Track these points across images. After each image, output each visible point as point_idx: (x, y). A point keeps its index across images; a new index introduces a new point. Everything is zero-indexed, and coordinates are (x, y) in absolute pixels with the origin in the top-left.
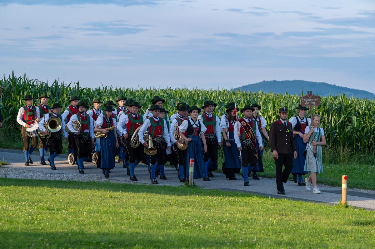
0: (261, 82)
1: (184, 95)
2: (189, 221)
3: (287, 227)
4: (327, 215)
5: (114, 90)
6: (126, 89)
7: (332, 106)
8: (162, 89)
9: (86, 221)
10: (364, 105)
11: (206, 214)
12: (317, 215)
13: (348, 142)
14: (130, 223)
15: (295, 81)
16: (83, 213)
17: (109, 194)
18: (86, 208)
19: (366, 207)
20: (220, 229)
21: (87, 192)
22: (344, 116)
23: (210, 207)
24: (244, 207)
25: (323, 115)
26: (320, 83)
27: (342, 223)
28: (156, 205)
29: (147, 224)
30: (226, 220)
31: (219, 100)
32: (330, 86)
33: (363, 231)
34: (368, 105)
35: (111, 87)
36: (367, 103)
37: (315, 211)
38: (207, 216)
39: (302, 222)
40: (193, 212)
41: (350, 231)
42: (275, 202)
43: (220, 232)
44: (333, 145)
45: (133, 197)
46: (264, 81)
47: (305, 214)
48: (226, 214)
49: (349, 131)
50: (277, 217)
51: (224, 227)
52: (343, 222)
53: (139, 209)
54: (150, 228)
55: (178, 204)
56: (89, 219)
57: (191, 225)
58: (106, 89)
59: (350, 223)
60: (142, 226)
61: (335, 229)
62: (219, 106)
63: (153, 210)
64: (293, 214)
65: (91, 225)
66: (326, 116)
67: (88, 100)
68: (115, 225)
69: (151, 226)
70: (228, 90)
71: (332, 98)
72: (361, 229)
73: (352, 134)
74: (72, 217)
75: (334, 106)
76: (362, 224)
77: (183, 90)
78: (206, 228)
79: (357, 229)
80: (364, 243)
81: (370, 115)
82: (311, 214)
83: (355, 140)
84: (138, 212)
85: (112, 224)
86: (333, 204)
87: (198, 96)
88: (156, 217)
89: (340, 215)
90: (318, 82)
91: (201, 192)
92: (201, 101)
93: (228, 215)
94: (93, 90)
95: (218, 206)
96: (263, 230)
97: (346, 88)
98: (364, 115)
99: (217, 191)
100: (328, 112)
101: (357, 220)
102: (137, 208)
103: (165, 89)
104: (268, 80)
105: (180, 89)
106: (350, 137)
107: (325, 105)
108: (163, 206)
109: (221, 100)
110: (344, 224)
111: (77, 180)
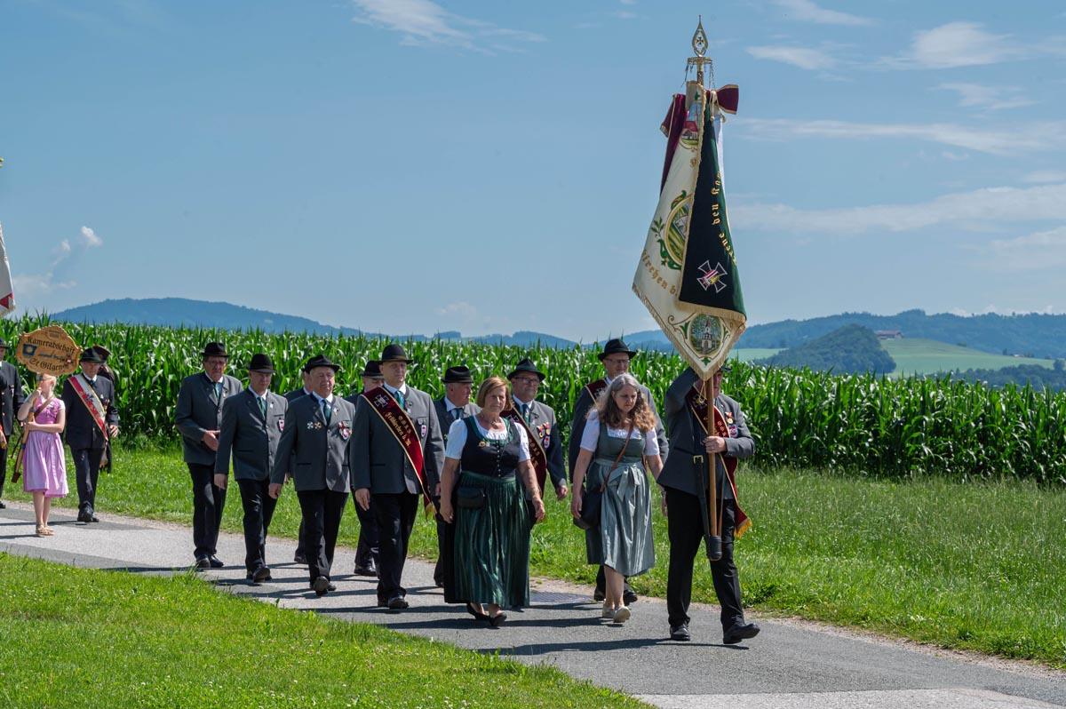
0: (102, 301)
15: (168, 300)
26: (216, 303)
32: (236, 308)
46: (108, 300)
90: (213, 301)
97: (267, 312)
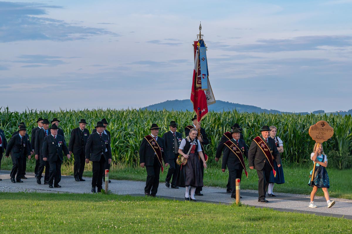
0: (165, 101)
1: (99, 115)
2: (106, 223)
3: (190, 225)
4: (224, 213)
5: (38, 112)
6: (49, 111)
7: (226, 120)
8: (80, 110)
9: (16, 227)
10: (253, 118)
11: (120, 217)
12: (215, 214)
14: (54, 227)
16: (14, 220)
17: (35, 202)
18: (16, 216)
19: (256, 205)
20: (132, 229)
21: (18, 202)
23: (123, 211)
24: (152, 209)
25: (218, 128)
27: (237, 220)
28: (76, 210)
29: (69, 228)
30: (138, 221)
31: (129, 118)
33: (255, 226)
34: (256, 118)
35: (36, 110)
37: (213, 210)
38: (121, 218)
39: (202, 220)
40: (108, 215)
41: (244, 226)
42: (179, 204)
43: (132, 231)
45: (57, 204)
47: (205, 213)
48: (137, 216)
50: (181, 217)
51: (136, 228)
52: (237, 219)
53: (62, 214)
54: (72, 231)
55: (96, 209)
56: (19, 225)
57: (107, 227)
58: (32, 112)
59: (243, 219)
60: (65, 229)
61: (230, 225)
62: (129, 124)
63: (74, 215)
64: (195, 213)
65: (21, 230)
66: (220, 129)
67: (17, 122)
68: (41, 229)
69: (73, 228)
70: (137, 110)
71: (225, 113)
72: (253, 224)
74: (4, 223)
75: (227, 120)
76: (254, 220)
77: (98, 111)
78: (120, 229)
79: (249, 224)
81: (258, 126)
82: (210, 213)
84: (61, 217)
85: (39, 228)
86: (229, 204)
87: (111, 115)
88: (77, 220)
89: (235, 213)
91: (115, 198)
92: (114, 120)
93: (139, 216)
94: (20, 114)
95: (130, 209)
96: (169, 228)
97: (238, 104)
98: (253, 126)
99: (129, 196)
100: (222, 125)
101: (249, 216)
102: (60, 214)
103: (82, 111)
104: (171, 100)
105: (96, 110)
107: (219, 119)
108: (82, 211)
109: (131, 119)
110: (238, 221)
111: (8, 191)
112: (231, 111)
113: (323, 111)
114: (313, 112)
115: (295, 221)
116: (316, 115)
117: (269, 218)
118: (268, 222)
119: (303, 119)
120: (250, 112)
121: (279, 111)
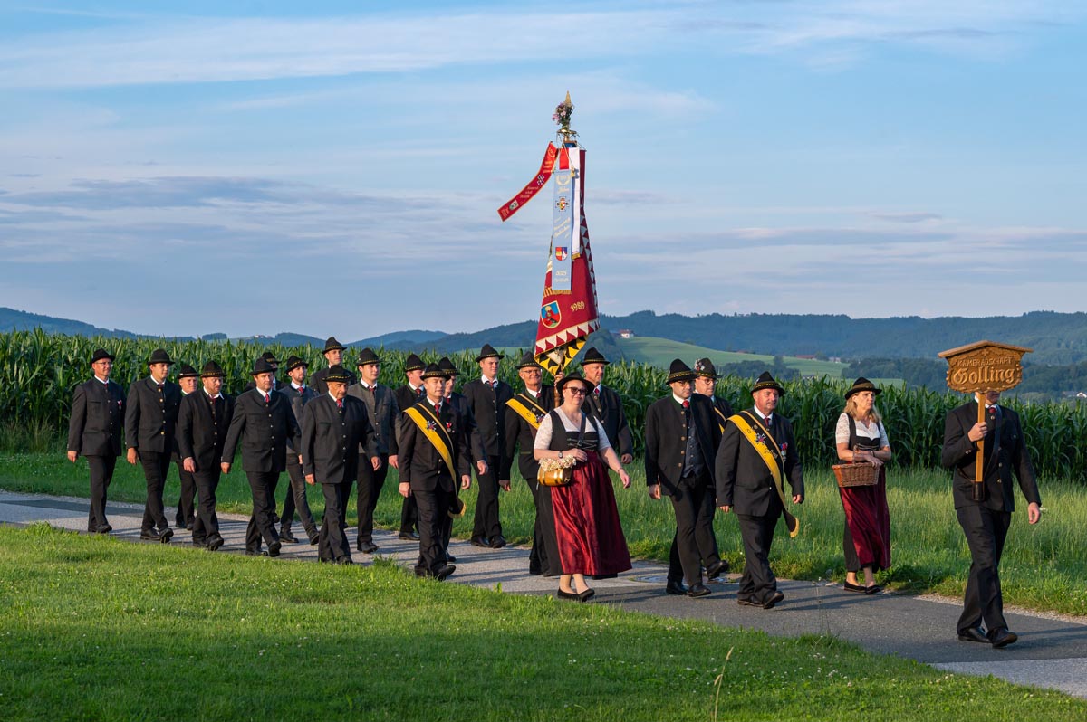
4: (12, 545)
7: (19, 349)
10: (76, 346)
13: (48, 413)
22: (41, 366)
27: (39, 559)
33: (77, 572)
36: (81, 343)
41: (53, 573)
44: (21, 418)
49: (49, 394)
52: (40, 557)
59: (53, 557)
61: (25, 571)
71: (18, 335)
72: (72, 568)
73: (56, 398)
75: (22, 349)
76: (76, 559)
79: (66, 568)
80: (78, 594)
83: (61, 410)
97: (45, 316)
98: (77, 363)
100: (11, 359)
101: (66, 553)
106: (52, 404)
110: (43, 561)
112: (31, 329)
113: (225, 336)
114: (204, 337)
115: (163, 562)
116: (209, 342)
117: (107, 556)
118: (105, 565)
119: (182, 351)
120: (70, 332)
121: (132, 332)
